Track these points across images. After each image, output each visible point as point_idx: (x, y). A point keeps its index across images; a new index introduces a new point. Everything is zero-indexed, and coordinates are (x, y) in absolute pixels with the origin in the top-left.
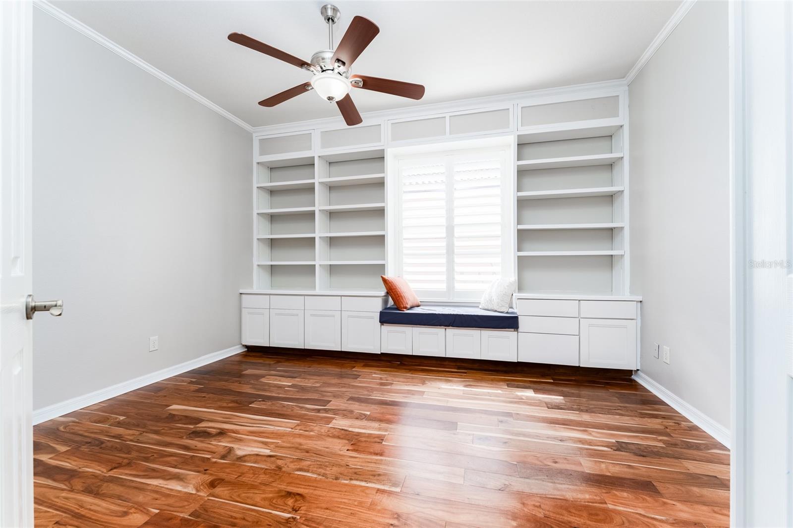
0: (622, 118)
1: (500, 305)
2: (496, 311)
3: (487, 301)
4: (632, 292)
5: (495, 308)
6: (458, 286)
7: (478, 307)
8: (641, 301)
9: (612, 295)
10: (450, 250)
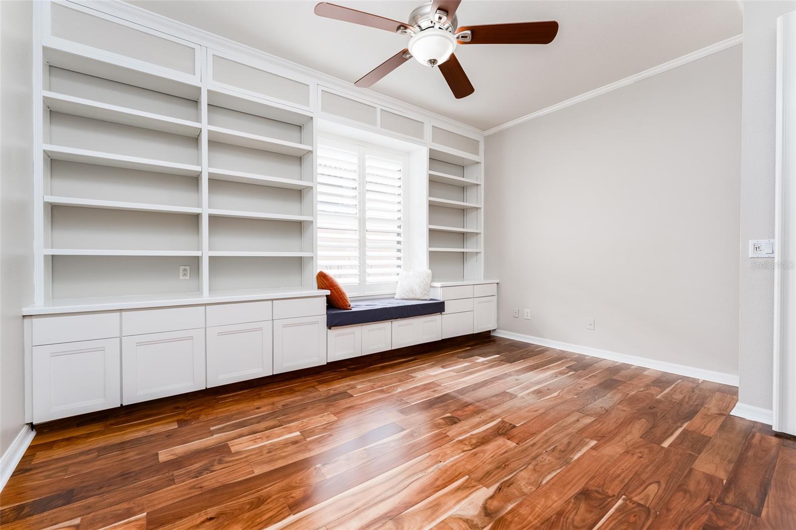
0: (480, 158)
1: (424, 294)
2: (418, 299)
3: (408, 292)
4: (485, 277)
5: (418, 297)
6: (370, 280)
7: (394, 298)
8: (497, 283)
9: (463, 281)
10: (362, 245)
